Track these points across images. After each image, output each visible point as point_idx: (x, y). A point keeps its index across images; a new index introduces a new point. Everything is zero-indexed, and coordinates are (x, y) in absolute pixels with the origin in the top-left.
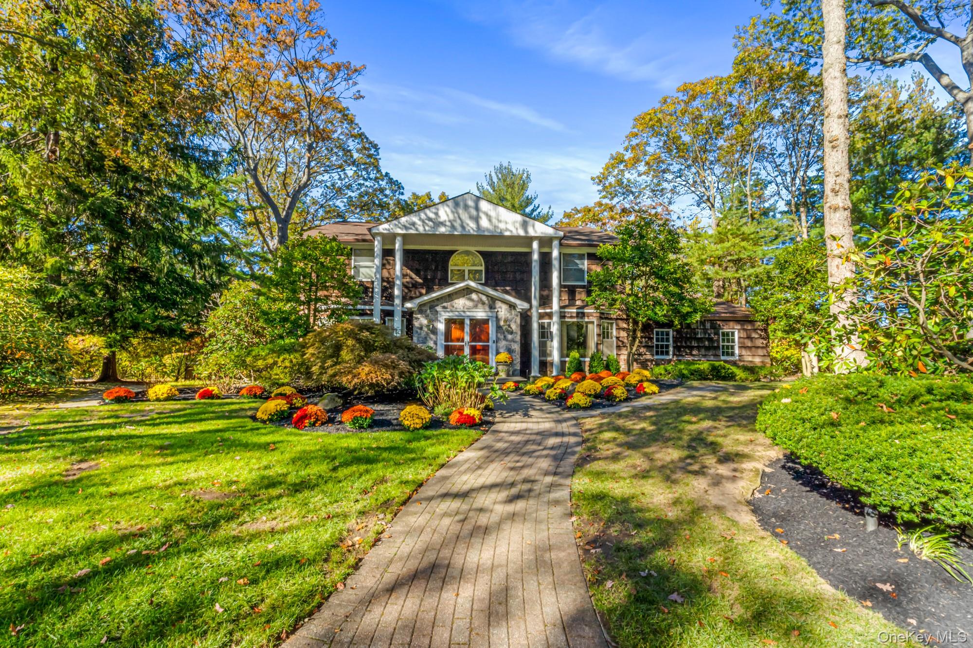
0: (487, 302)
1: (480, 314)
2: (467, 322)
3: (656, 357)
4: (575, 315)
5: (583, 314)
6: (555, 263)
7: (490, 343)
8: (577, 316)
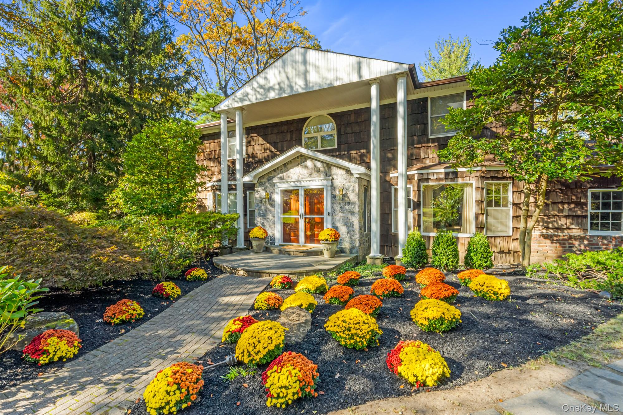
0: (322, 169)
1: (316, 183)
2: (302, 193)
3: (590, 233)
4: (442, 176)
5: (456, 174)
6: (401, 110)
7: (325, 216)
8: (446, 178)
